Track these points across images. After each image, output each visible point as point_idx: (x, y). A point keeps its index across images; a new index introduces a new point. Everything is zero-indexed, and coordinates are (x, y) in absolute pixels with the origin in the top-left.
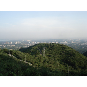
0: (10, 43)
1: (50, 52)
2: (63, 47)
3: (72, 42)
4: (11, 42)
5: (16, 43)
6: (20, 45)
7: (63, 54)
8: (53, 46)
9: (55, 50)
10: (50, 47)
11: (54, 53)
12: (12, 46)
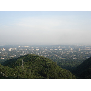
0: (2, 49)
1: (30, 65)
2: (44, 60)
3: (79, 50)
4: (4, 49)
5: (10, 50)
6: (14, 52)
7: (42, 67)
8: (36, 58)
9: (35, 63)
10: (32, 60)
11: (34, 65)
12: (5, 54)
